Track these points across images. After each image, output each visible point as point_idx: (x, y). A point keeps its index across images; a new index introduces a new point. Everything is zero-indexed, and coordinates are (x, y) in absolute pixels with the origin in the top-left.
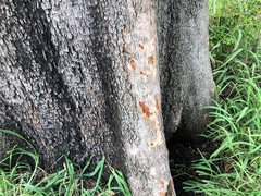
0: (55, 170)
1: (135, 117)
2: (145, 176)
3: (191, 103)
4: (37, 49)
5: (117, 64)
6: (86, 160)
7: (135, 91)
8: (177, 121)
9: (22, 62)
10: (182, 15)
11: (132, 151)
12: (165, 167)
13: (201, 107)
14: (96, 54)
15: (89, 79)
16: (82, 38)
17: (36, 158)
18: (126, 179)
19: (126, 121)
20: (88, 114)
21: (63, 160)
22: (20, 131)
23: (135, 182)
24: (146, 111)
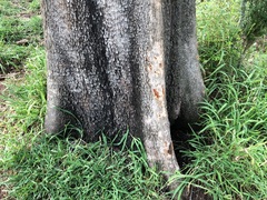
0: (93, 142)
1: (150, 99)
2: (155, 137)
3: (188, 99)
4: (97, 58)
5: (142, 68)
6: (115, 133)
7: (151, 82)
8: (177, 111)
9: (87, 66)
10: (179, 41)
11: (148, 121)
12: (167, 132)
13: (195, 102)
14: (131, 62)
15: (125, 76)
16: (124, 53)
17: (81, 132)
18: (143, 142)
19: (145, 101)
20: (120, 99)
21: (100, 134)
22: (74, 112)
23: (149, 143)
24: (157, 94)
